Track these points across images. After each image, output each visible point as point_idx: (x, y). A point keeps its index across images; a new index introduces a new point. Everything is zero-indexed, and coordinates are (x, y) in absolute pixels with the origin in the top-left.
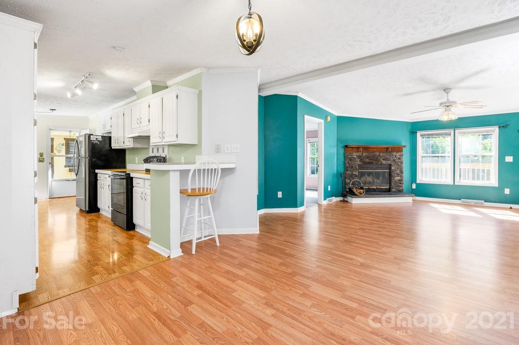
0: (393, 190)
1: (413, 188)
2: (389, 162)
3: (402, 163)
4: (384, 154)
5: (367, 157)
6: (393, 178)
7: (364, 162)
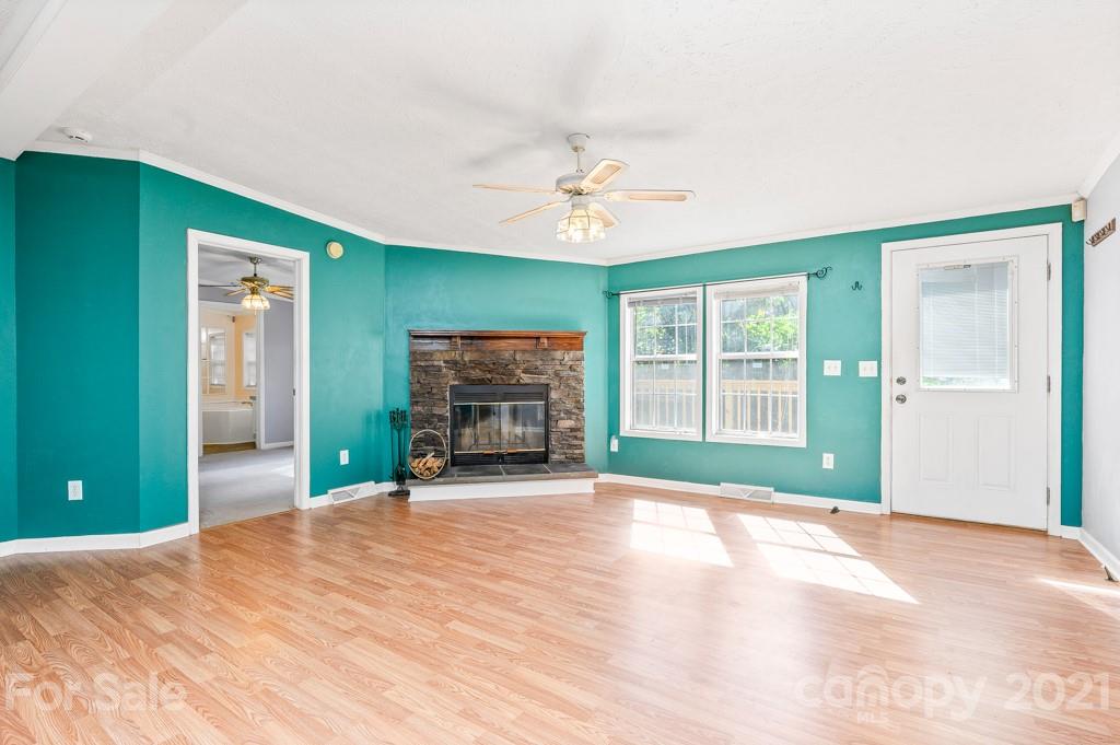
0: (555, 457)
1: (612, 450)
2: (543, 379)
3: (580, 381)
4: (527, 357)
5: (477, 364)
6: (553, 424)
7: (466, 379)
